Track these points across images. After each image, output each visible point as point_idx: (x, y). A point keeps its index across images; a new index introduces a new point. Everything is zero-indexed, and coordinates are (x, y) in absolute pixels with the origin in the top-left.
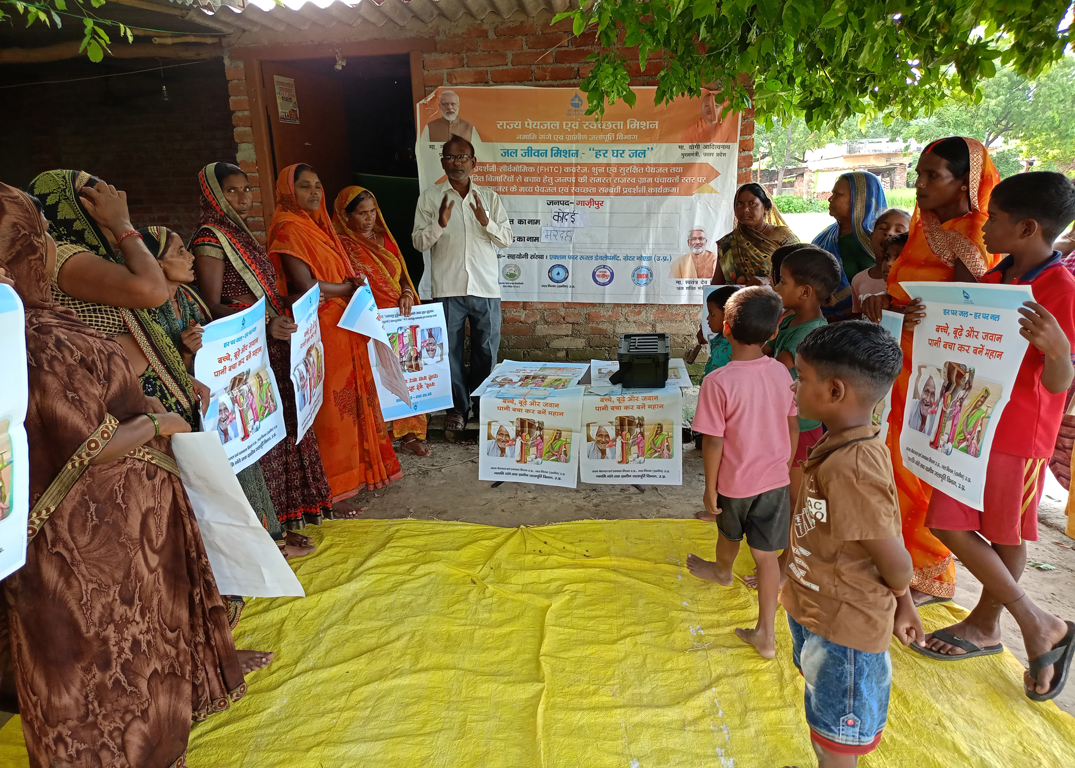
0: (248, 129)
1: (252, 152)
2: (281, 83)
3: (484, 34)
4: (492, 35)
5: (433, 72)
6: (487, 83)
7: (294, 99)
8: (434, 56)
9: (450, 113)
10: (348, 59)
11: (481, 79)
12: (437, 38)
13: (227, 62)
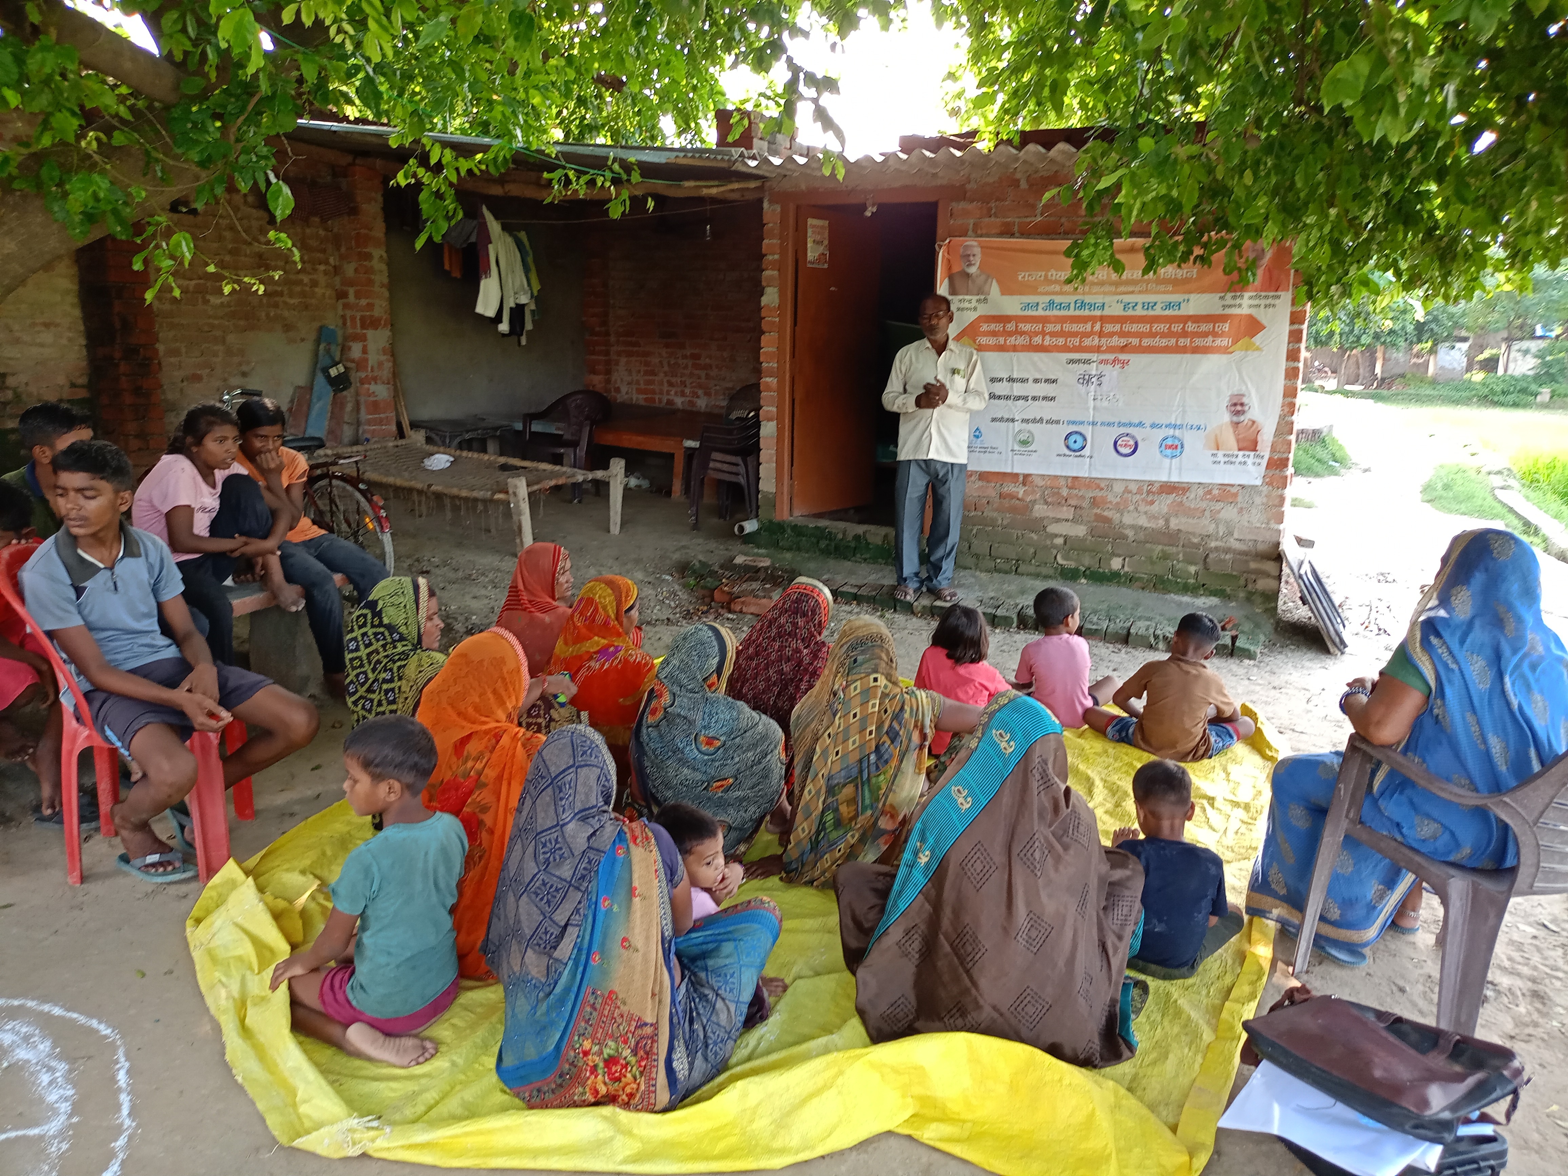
0: (776, 273)
1: (776, 296)
2: (813, 226)
3: (1016, 183)
4: (1024, 185)
5: (960, 222)
6: (1012, 235)
7: (826, 242)
8: (963, 205)
9: (970, 265)
10: (881, 206)
11: (1007, 232)
12: (968, 187)
13: (766, 205)
